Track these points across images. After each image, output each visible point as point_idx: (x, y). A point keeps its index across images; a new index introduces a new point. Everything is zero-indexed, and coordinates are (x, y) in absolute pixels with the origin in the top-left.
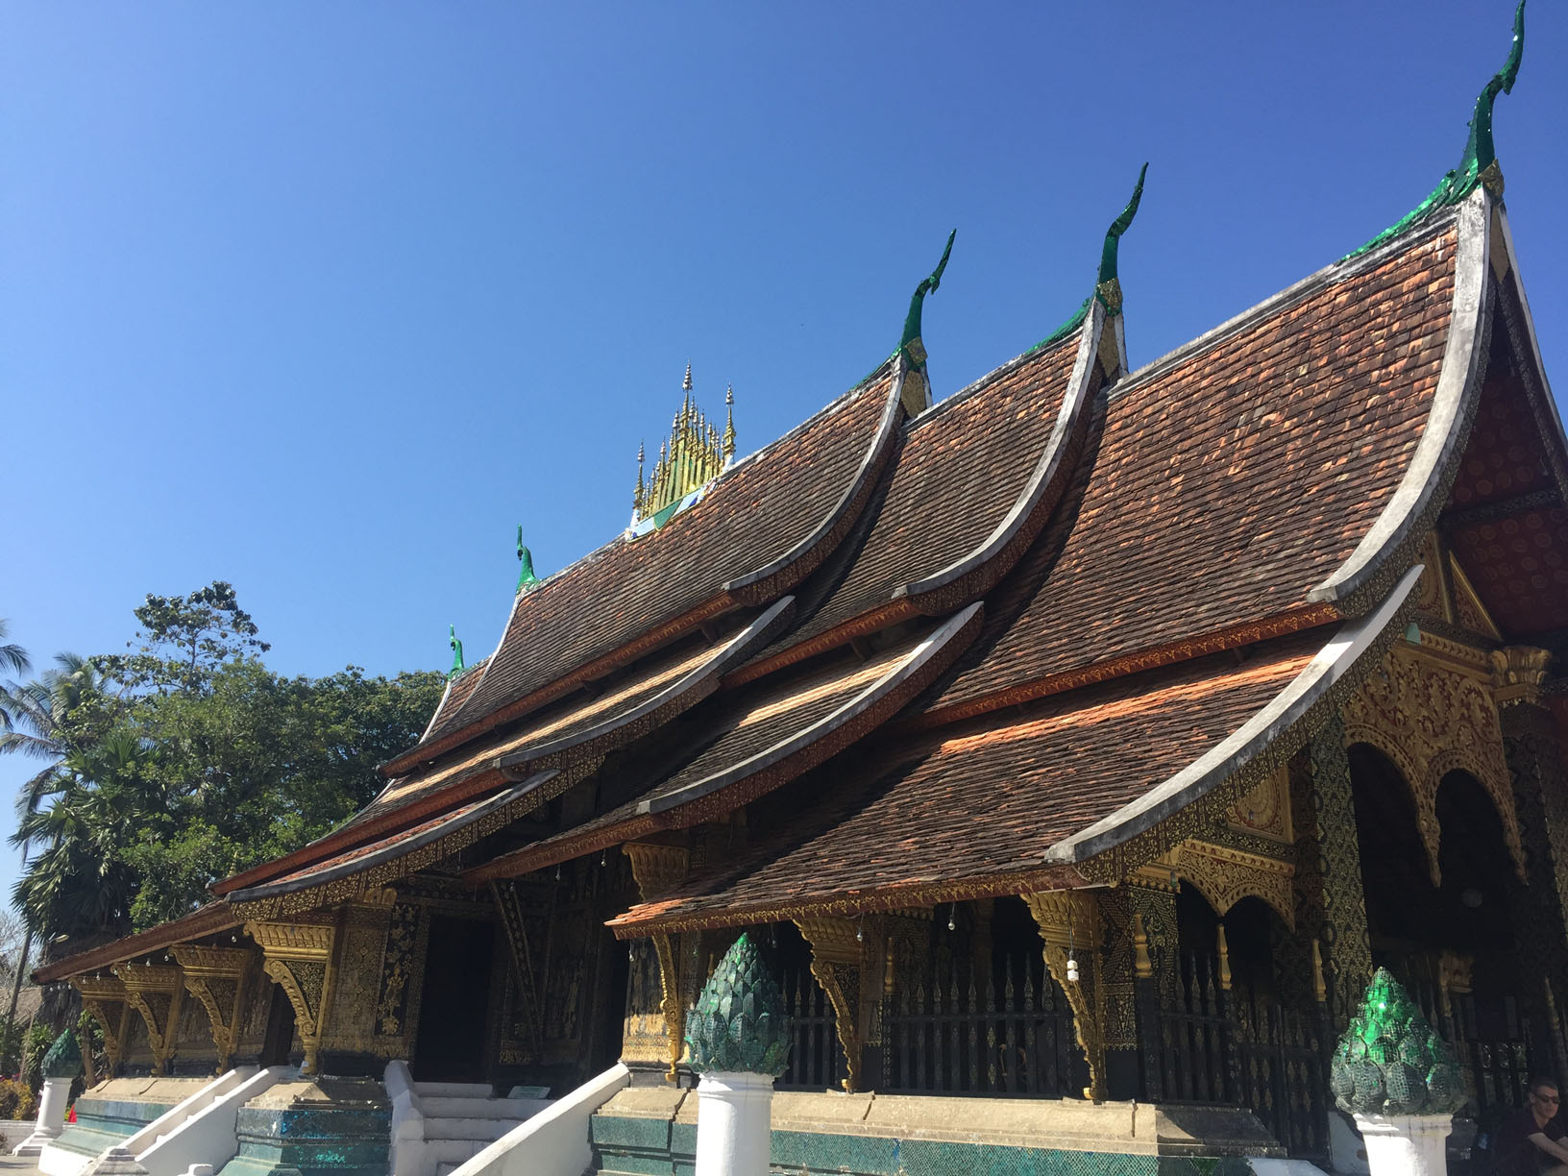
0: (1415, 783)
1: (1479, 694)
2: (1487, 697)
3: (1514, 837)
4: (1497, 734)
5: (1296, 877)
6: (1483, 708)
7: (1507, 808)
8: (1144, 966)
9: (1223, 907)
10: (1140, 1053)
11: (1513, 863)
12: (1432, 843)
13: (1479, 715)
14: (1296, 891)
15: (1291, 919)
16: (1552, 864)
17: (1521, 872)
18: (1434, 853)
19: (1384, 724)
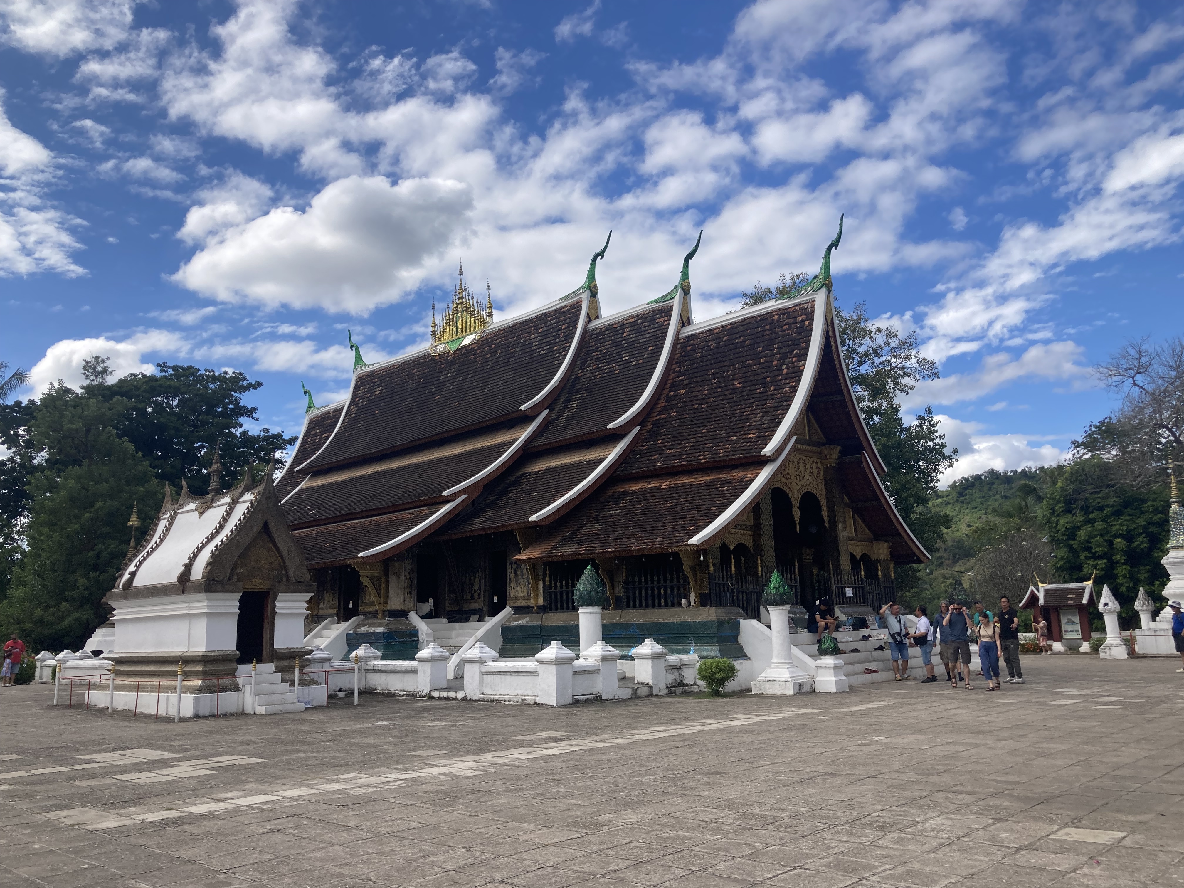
0: (792, 499)
1: (817, 463)
2: (819, 465)
3: (825, 513)
4: (822, 477)
5: (753, 536)
6: (817, 468)
7: (823, 503)
8: (712, 568)
9: (732, 548)
10: (710, 593)
11: (824, 521)
12: (797, 519)
13: (815, 471)
14: (754, 540)
15: (751, 549)
16: (836, 522)
17: (826, 525)
18: (798, 522)
19: (783, 480)
